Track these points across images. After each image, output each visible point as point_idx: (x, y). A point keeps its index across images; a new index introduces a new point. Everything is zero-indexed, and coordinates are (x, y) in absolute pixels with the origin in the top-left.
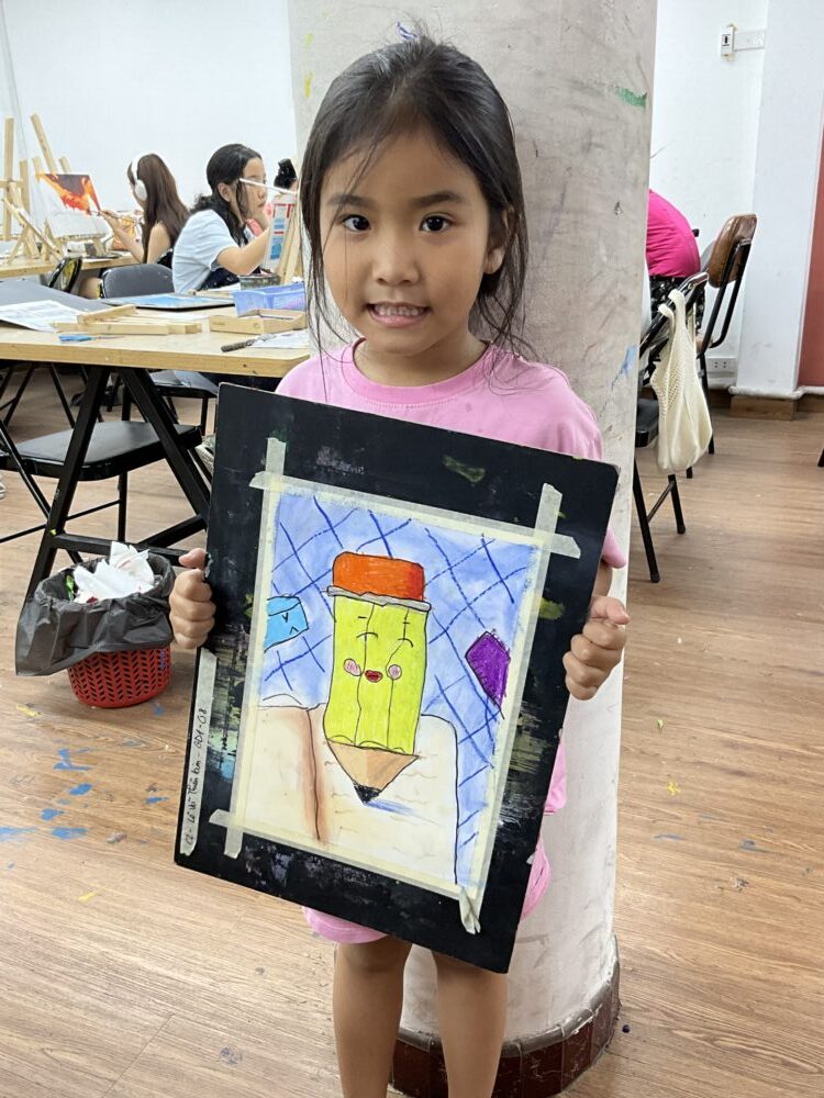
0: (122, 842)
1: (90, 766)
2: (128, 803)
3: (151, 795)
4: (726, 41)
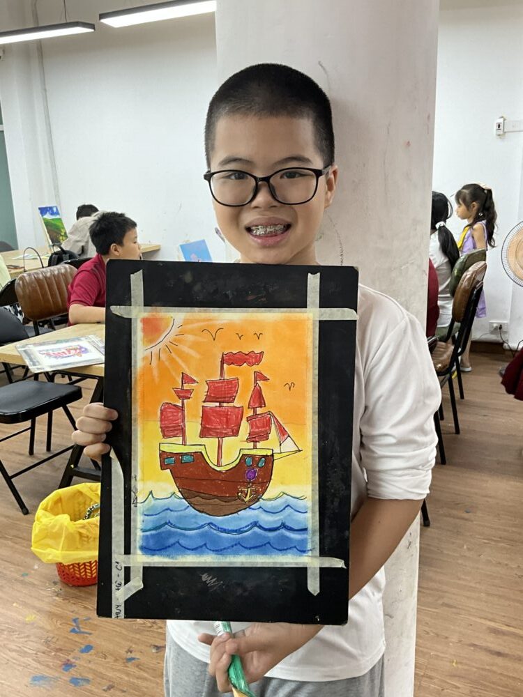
0: (112, 690)
2: (115, 661)
3: (130, 655)
4: (499, 127)
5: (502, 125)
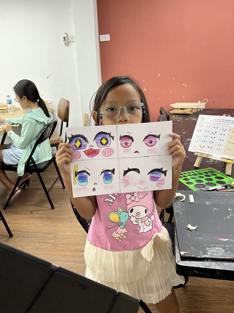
4: (65, 39)
5: (66, 38)
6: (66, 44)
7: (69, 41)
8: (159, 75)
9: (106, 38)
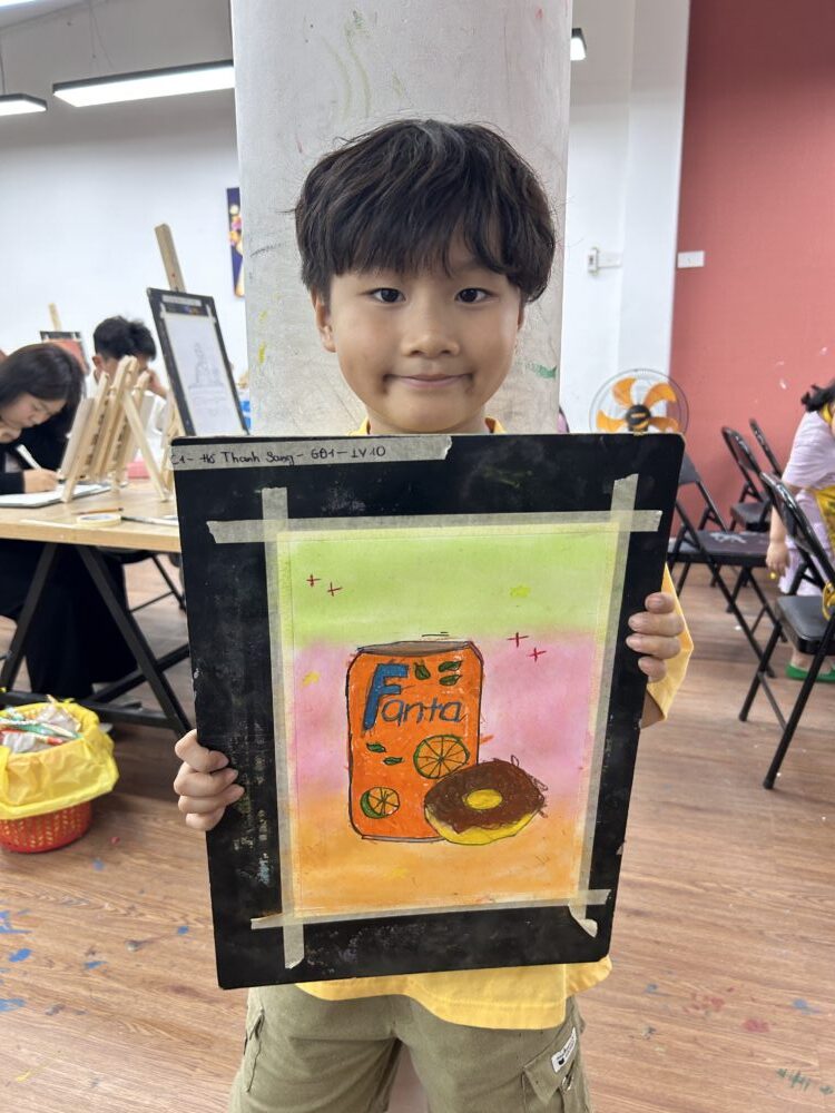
0: (61, 1013)
1: (30, 929)
2: (67, 969)
3: (91, 959)
4: (591, 261)
5: (594, 259)
6: (592, 272)
7: (600, 265)
8: (824, 349)
9: (695, 259)
